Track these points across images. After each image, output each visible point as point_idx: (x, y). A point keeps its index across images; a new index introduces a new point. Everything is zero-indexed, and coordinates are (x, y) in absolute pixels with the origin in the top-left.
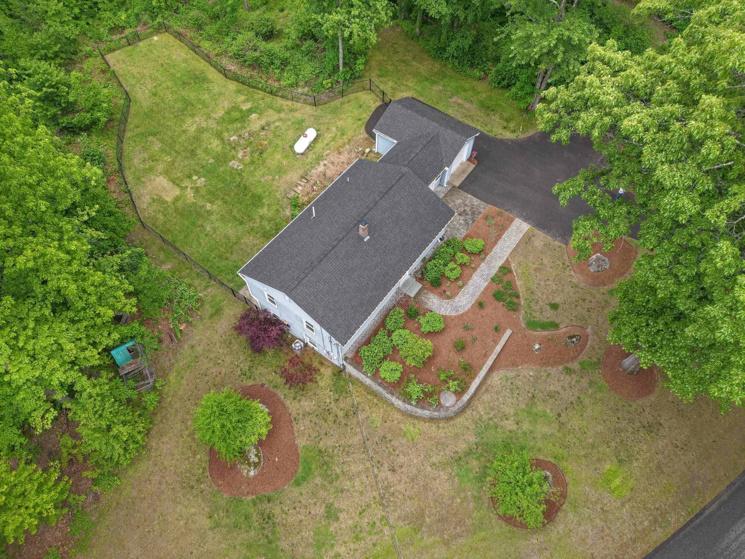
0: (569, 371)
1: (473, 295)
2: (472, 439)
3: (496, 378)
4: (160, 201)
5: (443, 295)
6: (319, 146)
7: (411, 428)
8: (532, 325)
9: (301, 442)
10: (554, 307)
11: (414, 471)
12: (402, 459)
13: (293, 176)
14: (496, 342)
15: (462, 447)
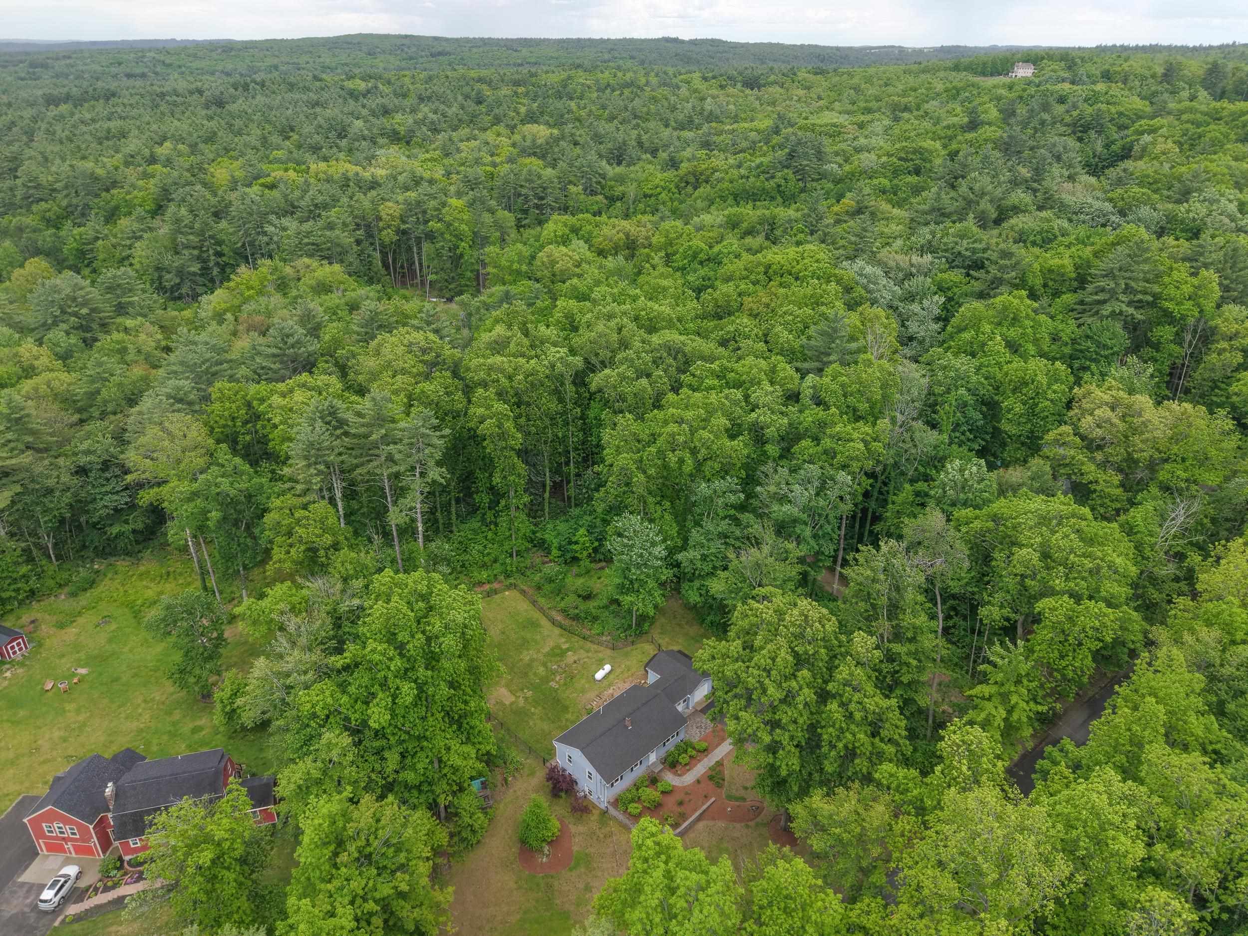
0: (747, 826)
3: (701, 825)
4: (501, 703)
5: (676, 774)
6: (612, 676)
8: (730, 797)
9: (575, 848)
10: (746, 788)
13: (591, 695)
14: (703, 804)
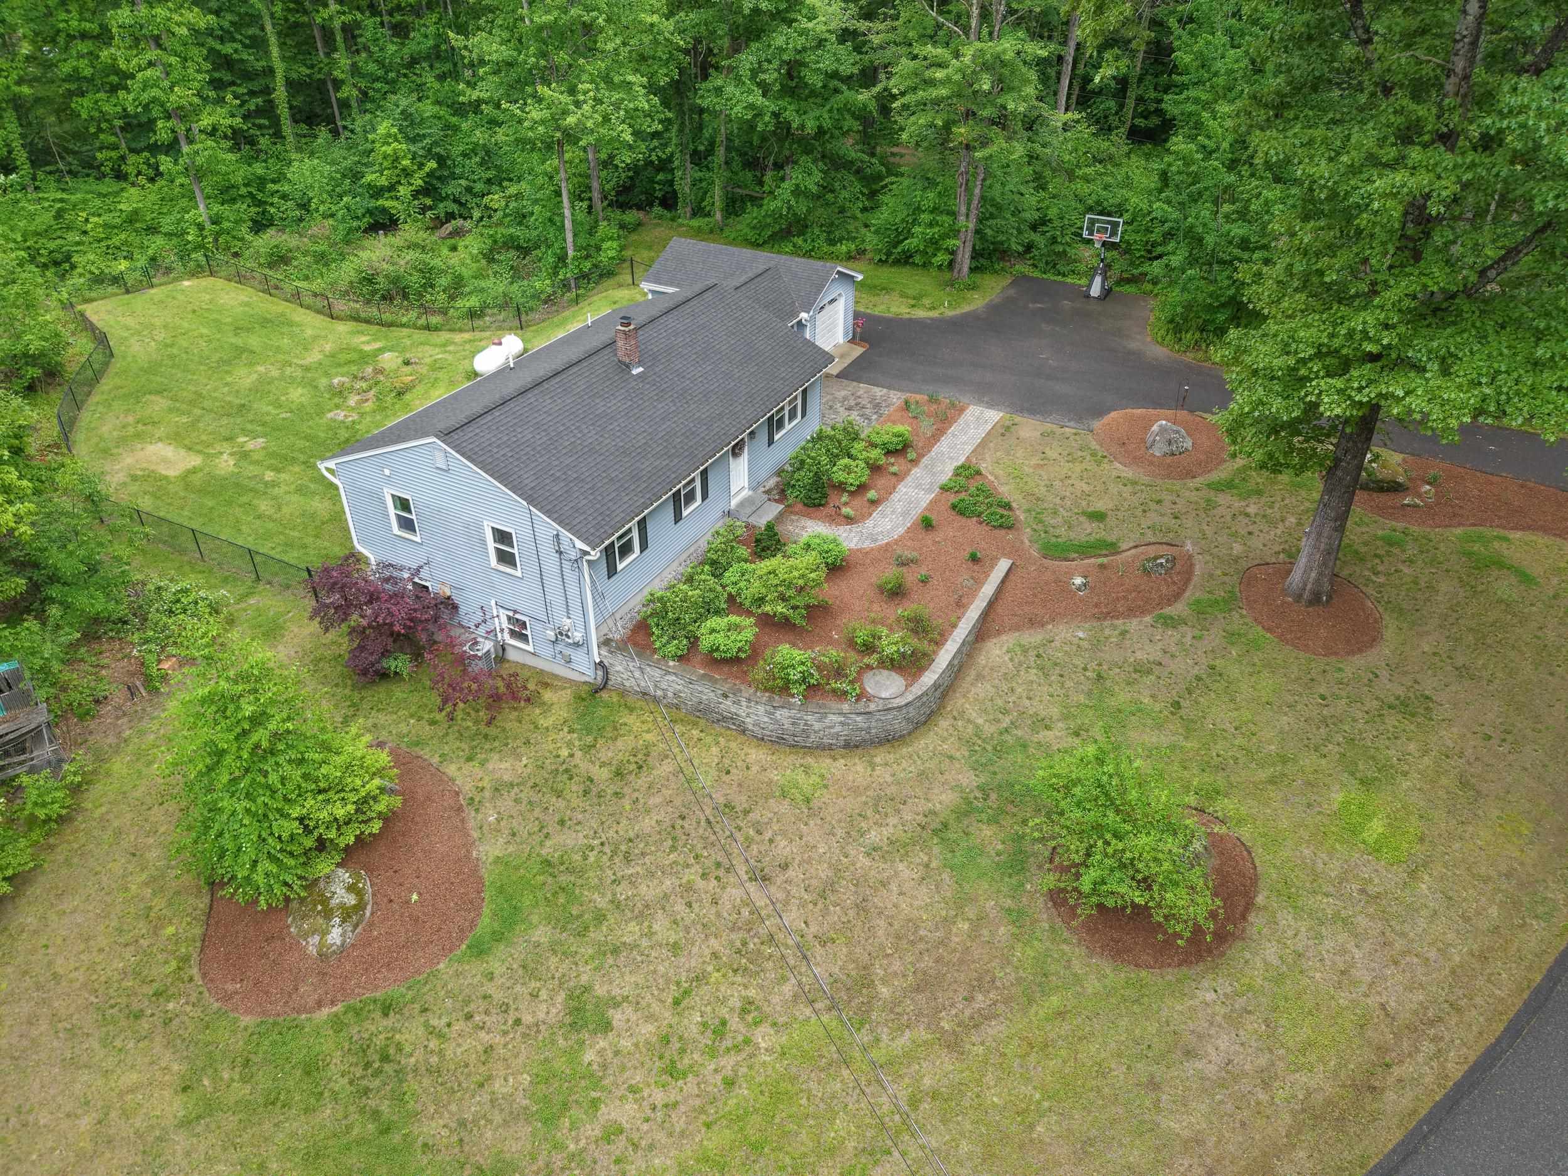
0: (1170, 623)
1: (905, 514)
2: (969, 779)
3: (996, 651)
4: (150, 477)
5: (835, 518)
7: (801, 777)
8: (1059, 550)
9: (489, 851)
10: (1096, 516)
11: (823, 872)
12: (784, 848)
14: (979, 583)
15: (944, 799)
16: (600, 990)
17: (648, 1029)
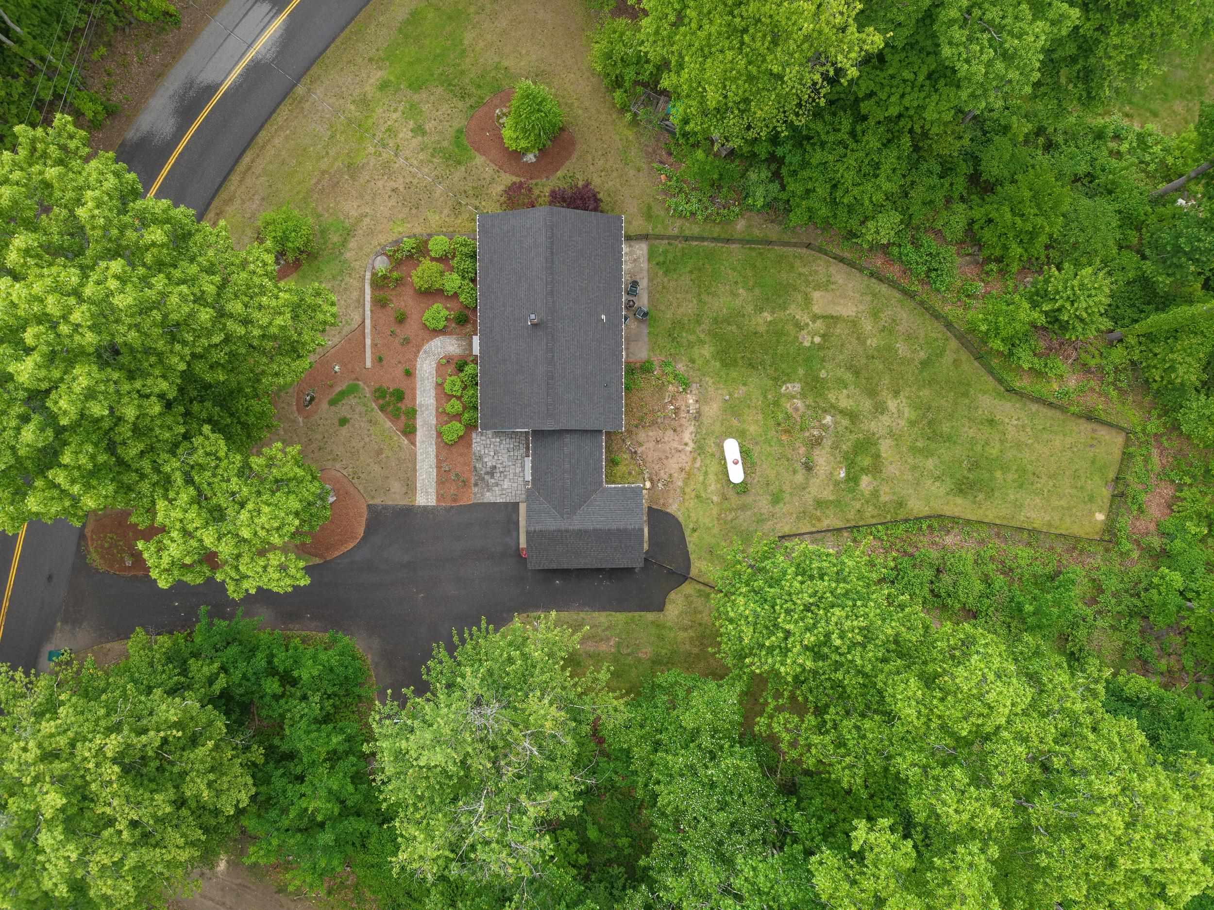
1: (422, 380)
2: (348, 255)
3: (357, 318)
5: (449, 360)
7: (400, 229)
8: (352, 390)
9: (479, 160)
10: (343, 422)
11: (378, 201)
12: (393, 202)
14: (374, 345)
15: (352, 244)
16: (420, 138)
17: (401, 135)
